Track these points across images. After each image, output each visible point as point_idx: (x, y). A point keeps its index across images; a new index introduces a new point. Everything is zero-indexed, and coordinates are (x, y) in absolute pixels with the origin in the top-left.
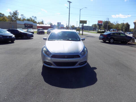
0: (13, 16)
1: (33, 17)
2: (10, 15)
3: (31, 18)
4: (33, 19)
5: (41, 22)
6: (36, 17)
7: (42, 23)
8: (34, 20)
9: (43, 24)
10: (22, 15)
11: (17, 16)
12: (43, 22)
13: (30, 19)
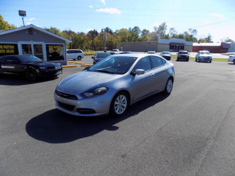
0: (158, 32)
1: (190, 30)
2: (154, 31)
3: (187, 32)
4: (190, 33)
5: (206, 39)
6: (195, 30)
7: (208, 40)
8: (191, 36)
9: (210, 42)
10: (172, 29)
11: (163, 32)
12: (211, 38)
13: (184, 35)
